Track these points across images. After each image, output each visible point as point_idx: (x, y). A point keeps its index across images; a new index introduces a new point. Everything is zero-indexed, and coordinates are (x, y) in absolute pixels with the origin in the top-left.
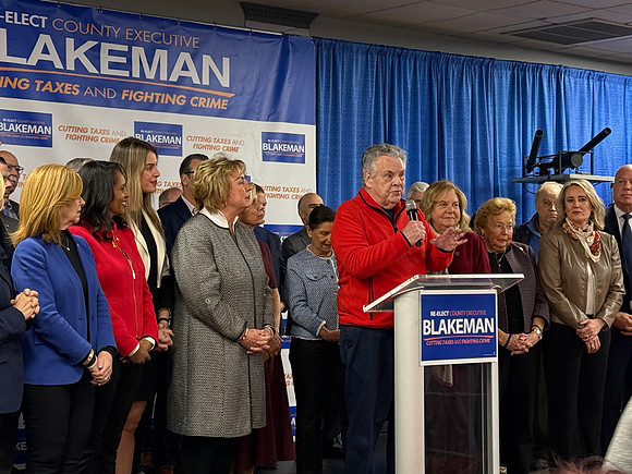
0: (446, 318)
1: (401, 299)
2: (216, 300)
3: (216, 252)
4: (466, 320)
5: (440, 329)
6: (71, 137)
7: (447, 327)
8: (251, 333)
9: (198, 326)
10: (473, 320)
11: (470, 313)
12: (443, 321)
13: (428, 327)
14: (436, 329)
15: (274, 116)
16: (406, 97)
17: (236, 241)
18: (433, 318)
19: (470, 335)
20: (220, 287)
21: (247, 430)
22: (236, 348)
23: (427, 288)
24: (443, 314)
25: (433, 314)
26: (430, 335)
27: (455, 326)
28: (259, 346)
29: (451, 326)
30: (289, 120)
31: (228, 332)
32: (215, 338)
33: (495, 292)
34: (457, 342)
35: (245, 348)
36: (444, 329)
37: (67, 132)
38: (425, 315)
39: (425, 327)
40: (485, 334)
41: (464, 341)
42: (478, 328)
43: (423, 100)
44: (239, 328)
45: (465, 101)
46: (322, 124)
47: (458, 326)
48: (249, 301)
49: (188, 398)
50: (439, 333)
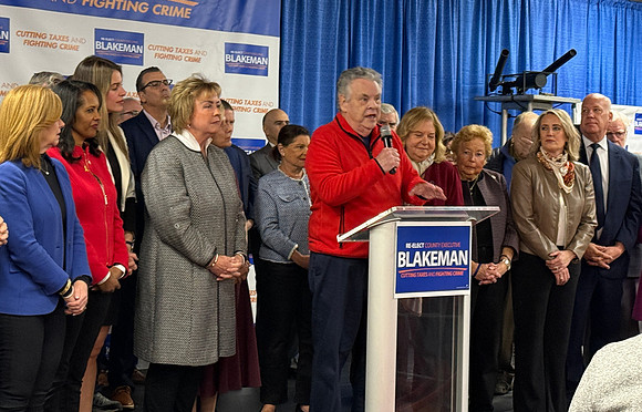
0: (421, 250)
1: (377, 230)
2: (185, 225)
3: (187, 176)
4: (441, 253)
5: (415, 261)
6: (29, 43)
7: (422, 260)
8: (220, 260)
9: (167, 252)
10: (447, 253)
11: (446, 245)
12: (418, 253)
13: (403, 259)
14: (411, 262)
15: (237, 27)
16: (371, 10)
17: (208, 165)
18: (408, 250)
19: (443, 268)
20: (190, 212)
21: (213, 358)
22: (205, 274)
23: (403, 220)
24: (418, 246)
25: (408, 246)
26: (405, 268)
27: (429, 258)
28: (229, 273)
29: (425, 259)
30: (253, 31)
31: (197, 258)
32: (183, 264)
33: (469, 224)
34: (431, 274)
35: (214, 274)
36: (419, 261)
37: (25, 38)
38: (401, 247)
39: (400, 259)
40: (458, 266)
41: (438, 274)
42: (452, 260)
43: (388, 15)
44: (208, 254)
45: (430, 16)
46: (286, 37)
47: (433, 258)
48: (219, 227)
49: (154, 325)
50: (413, 265)
